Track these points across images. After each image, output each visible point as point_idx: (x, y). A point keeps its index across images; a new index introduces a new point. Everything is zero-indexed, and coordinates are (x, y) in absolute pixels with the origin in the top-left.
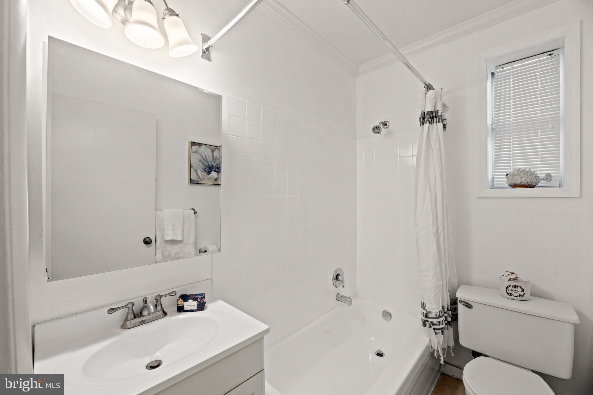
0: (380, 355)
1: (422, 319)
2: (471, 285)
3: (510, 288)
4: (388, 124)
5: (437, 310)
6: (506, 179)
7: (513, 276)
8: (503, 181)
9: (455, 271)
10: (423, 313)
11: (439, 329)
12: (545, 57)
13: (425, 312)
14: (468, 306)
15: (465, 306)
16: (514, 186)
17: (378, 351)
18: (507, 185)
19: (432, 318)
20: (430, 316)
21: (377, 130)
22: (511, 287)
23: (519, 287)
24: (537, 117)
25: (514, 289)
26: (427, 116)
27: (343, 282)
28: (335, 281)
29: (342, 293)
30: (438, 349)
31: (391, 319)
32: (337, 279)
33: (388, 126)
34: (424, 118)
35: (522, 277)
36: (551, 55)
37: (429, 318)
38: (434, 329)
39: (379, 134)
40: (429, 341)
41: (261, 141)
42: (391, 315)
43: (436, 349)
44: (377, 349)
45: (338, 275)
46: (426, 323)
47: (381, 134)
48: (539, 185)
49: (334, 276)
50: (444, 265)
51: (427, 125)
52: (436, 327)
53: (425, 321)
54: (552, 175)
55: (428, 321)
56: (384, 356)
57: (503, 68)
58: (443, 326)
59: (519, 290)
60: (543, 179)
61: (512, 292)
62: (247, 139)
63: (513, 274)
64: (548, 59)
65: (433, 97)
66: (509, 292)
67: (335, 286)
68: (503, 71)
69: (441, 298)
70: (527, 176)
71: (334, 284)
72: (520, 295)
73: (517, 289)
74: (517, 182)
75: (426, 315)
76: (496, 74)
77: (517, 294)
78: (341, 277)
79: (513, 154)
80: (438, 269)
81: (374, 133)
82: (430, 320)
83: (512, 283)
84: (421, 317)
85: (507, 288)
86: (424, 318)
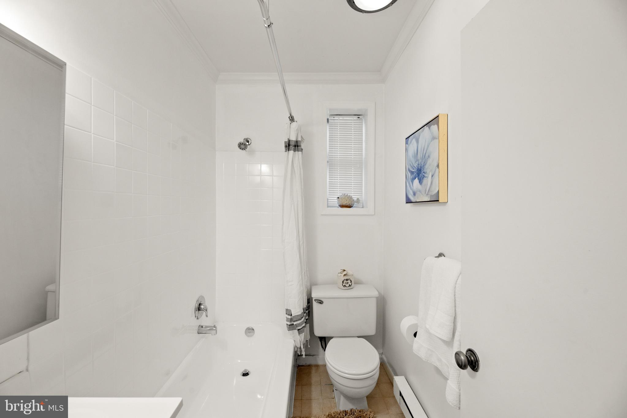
0: (245, 374)
1: (287, 325)
2: (317, 285)
3: (344, 282)
4: (250, 141)
5: (300, 313)
6: (337, 201)
7: (345, 273)
8: (336, 202)
9: (309, 276)
10: (287, 318)
11: (301, 328)
12: (356, 118)
13: (290, 317)
14: (321, 302)
15: (319, 303)
16: (342, 206)
17: (243, 371)
18: (338, 205)
19: (296, 321)
20: (295, 320)
21: (243, 146)
22: (345, 280)
23: (349, 280)
24: (352, 158)
25: (346, 282)
26: (292, 144)
27: (206, 311)
28: (197, 312)
29: (204, 324)
30: (300, 347)
31: (254, 334)
32: (199, 309)
33: (250, 144)
34: (289, 146)
35: (350, 272)
36: (359, 118)
37: (294, 321)
38: (298, 330)
39: (245, 151)
40: (294, 342)
41: (114, 140)
42: (253, 330)
43: (299, 347)
44: (242, 370)
45: (200, 304)
46: (291, 327)
47: (246, 151)
48: (354, 206)
49: (196, 307)
50: (304, 273)
51: (291, 152)
52: (299, 328)
53: (290, 325)
54: (360, 199)
55: (293, 324)
56: (251, 374)
57: (334, 117)
58: (304, 325)
59: (349, 281)
60: (356, 202)
61: (345, 284)
62: (92, 135)
63: (345, 271)
64: (357, 120)
65: (296, 128)
66: (344, 285)
67: (197, 318)
68: (334, 120)
69: (302, 301)
70: (349, 200)
71: (196, 317)
72: (350, 285)
73: (348, 282)
74: (344, 204)
75: (291, 320)
76: (330, 121)
77: (347, 285)
78: (204, 306)
79: (339, 182)
80: (301, 277)
81: (239, 149)
82: (295, 323)
83: (346, 278)
84: (285, 323)
85: (343, 282)
86: (289, 323)
